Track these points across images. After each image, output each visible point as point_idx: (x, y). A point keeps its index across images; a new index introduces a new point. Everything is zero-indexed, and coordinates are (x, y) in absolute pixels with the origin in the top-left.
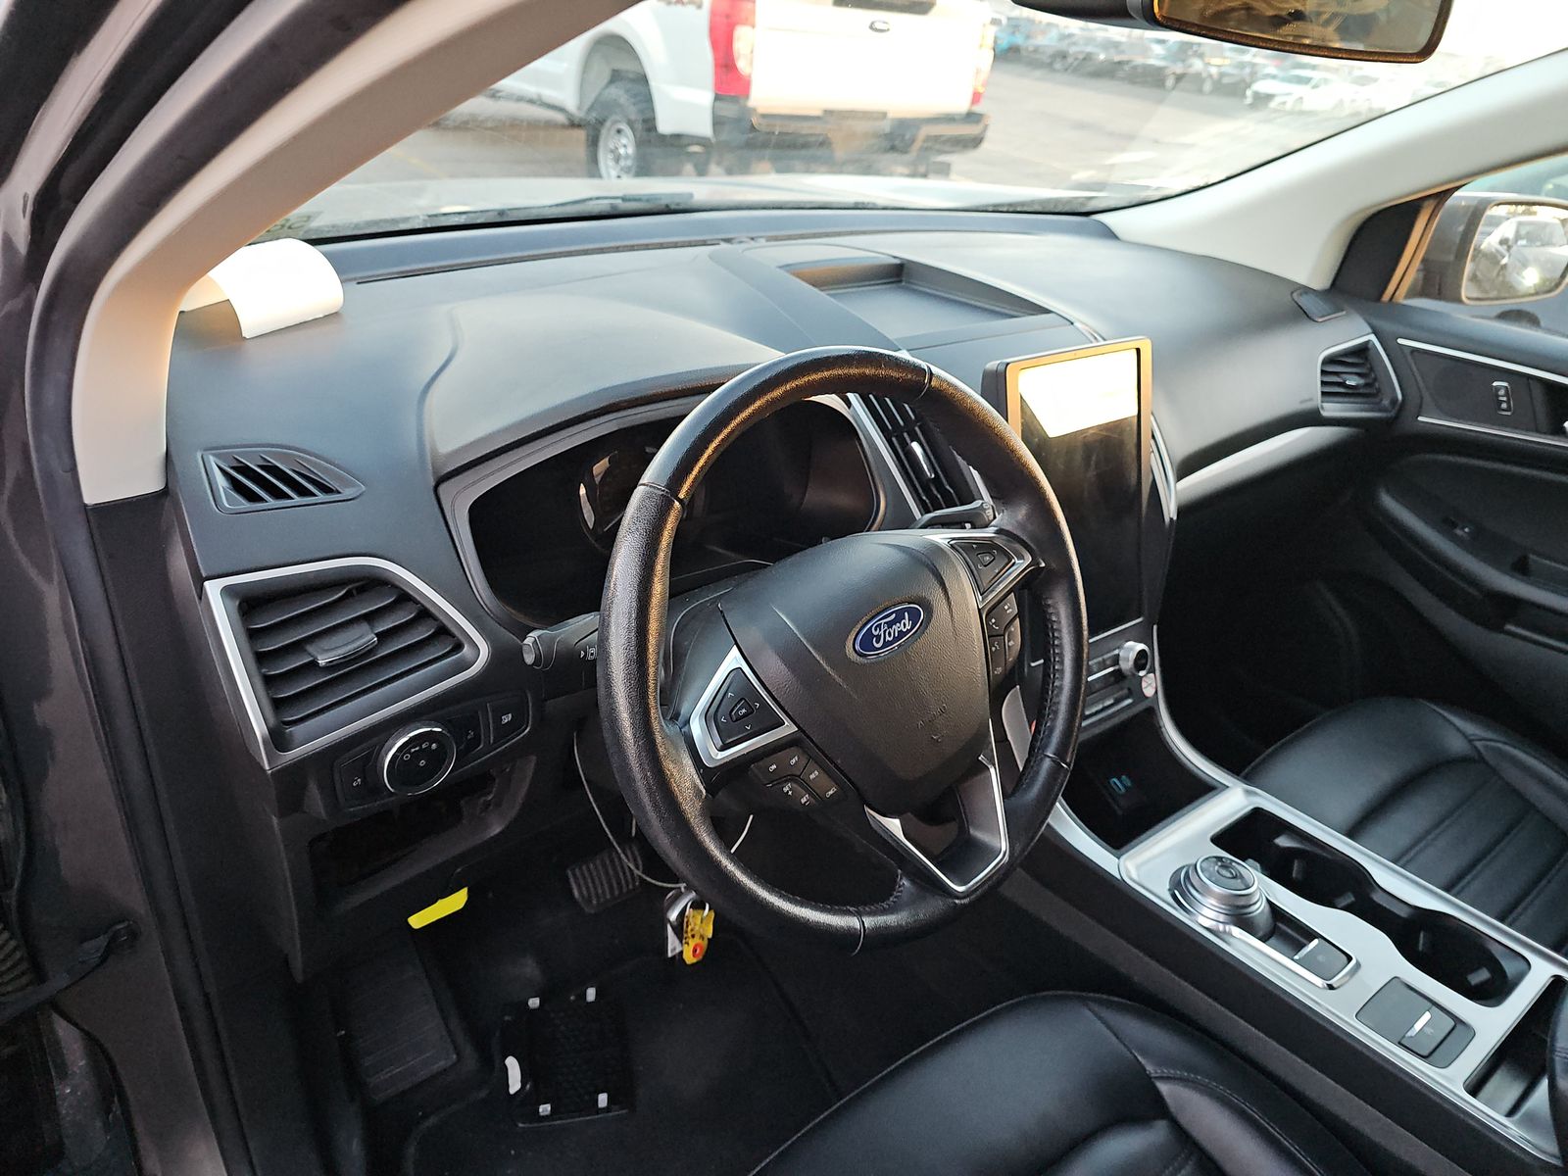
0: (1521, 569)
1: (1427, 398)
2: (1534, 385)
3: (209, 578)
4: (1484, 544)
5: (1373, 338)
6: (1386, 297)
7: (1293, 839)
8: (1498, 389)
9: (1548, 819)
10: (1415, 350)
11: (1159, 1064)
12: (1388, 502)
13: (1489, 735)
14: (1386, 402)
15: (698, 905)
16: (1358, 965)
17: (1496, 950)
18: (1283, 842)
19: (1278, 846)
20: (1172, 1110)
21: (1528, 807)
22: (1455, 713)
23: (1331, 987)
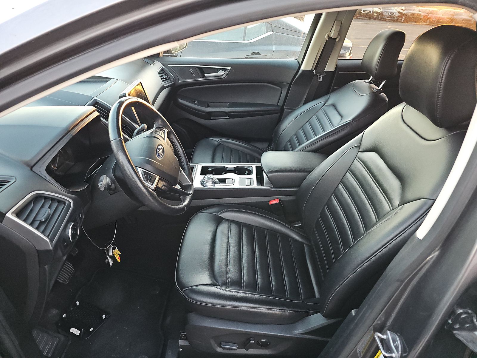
0: (208, 106)
1: (179, 77)
2: (196, 68)
3: (6, 213)
4: (201, 103)
5: (163, 66)
6: (160, 56)
7: (211, 168)
8: (191, 71)
9: (235, 149)
10: (172, 67)
11: (217, 213)
12: (181, 101)
13: (219, 139)
14: (172, 80)
15: (115, 249)
16: (234, 180)
17: (246, 167)
18: (209, 169)
19: (209, 171)
20: (224, 218)
21: (231, 149)
22: (212, 138)
23: (233, 184)
